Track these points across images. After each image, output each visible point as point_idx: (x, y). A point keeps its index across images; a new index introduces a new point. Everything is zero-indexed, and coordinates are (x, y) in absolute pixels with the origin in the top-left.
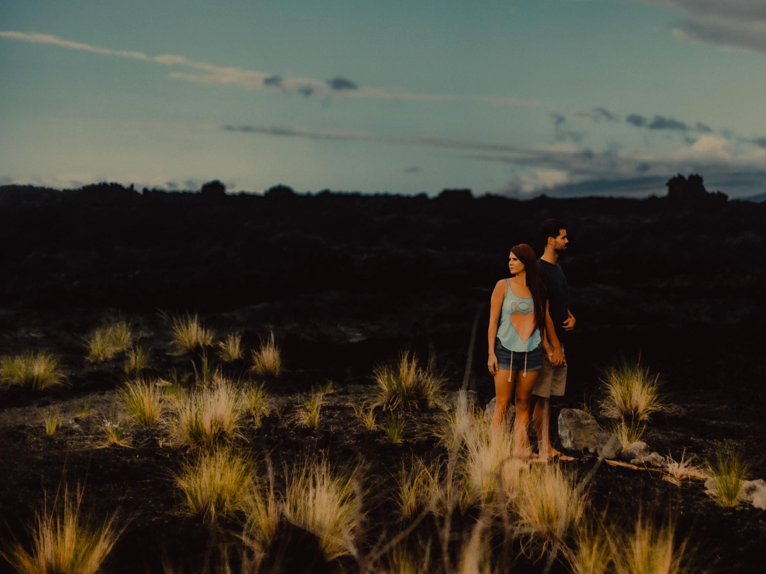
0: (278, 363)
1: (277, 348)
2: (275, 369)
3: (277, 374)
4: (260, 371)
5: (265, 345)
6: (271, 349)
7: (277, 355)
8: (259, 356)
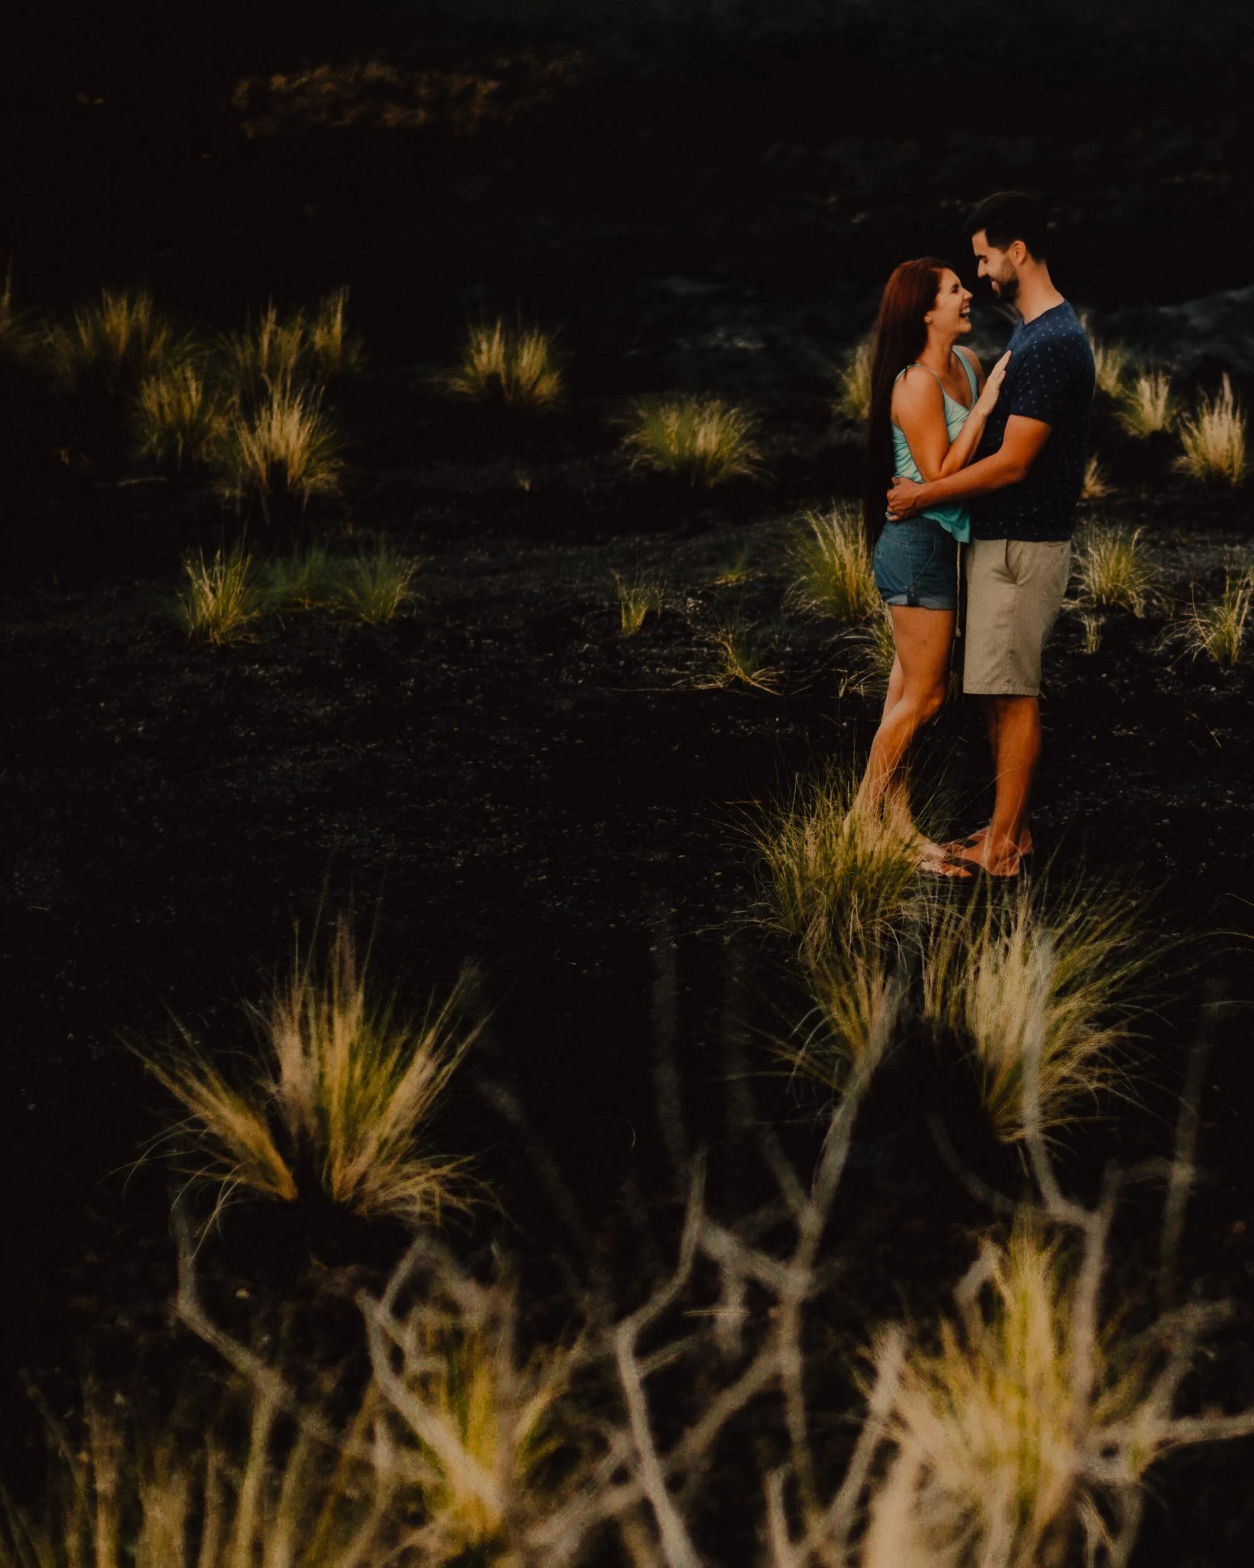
0: (1238, 450)
1: (1238, 415)
2: (1231, 466)
3: (1234, 479)
4: (1196, 470)
5: (1212, 407)
6: (1227, 417)
7: (1237, 430)
8: (1196, 432)
